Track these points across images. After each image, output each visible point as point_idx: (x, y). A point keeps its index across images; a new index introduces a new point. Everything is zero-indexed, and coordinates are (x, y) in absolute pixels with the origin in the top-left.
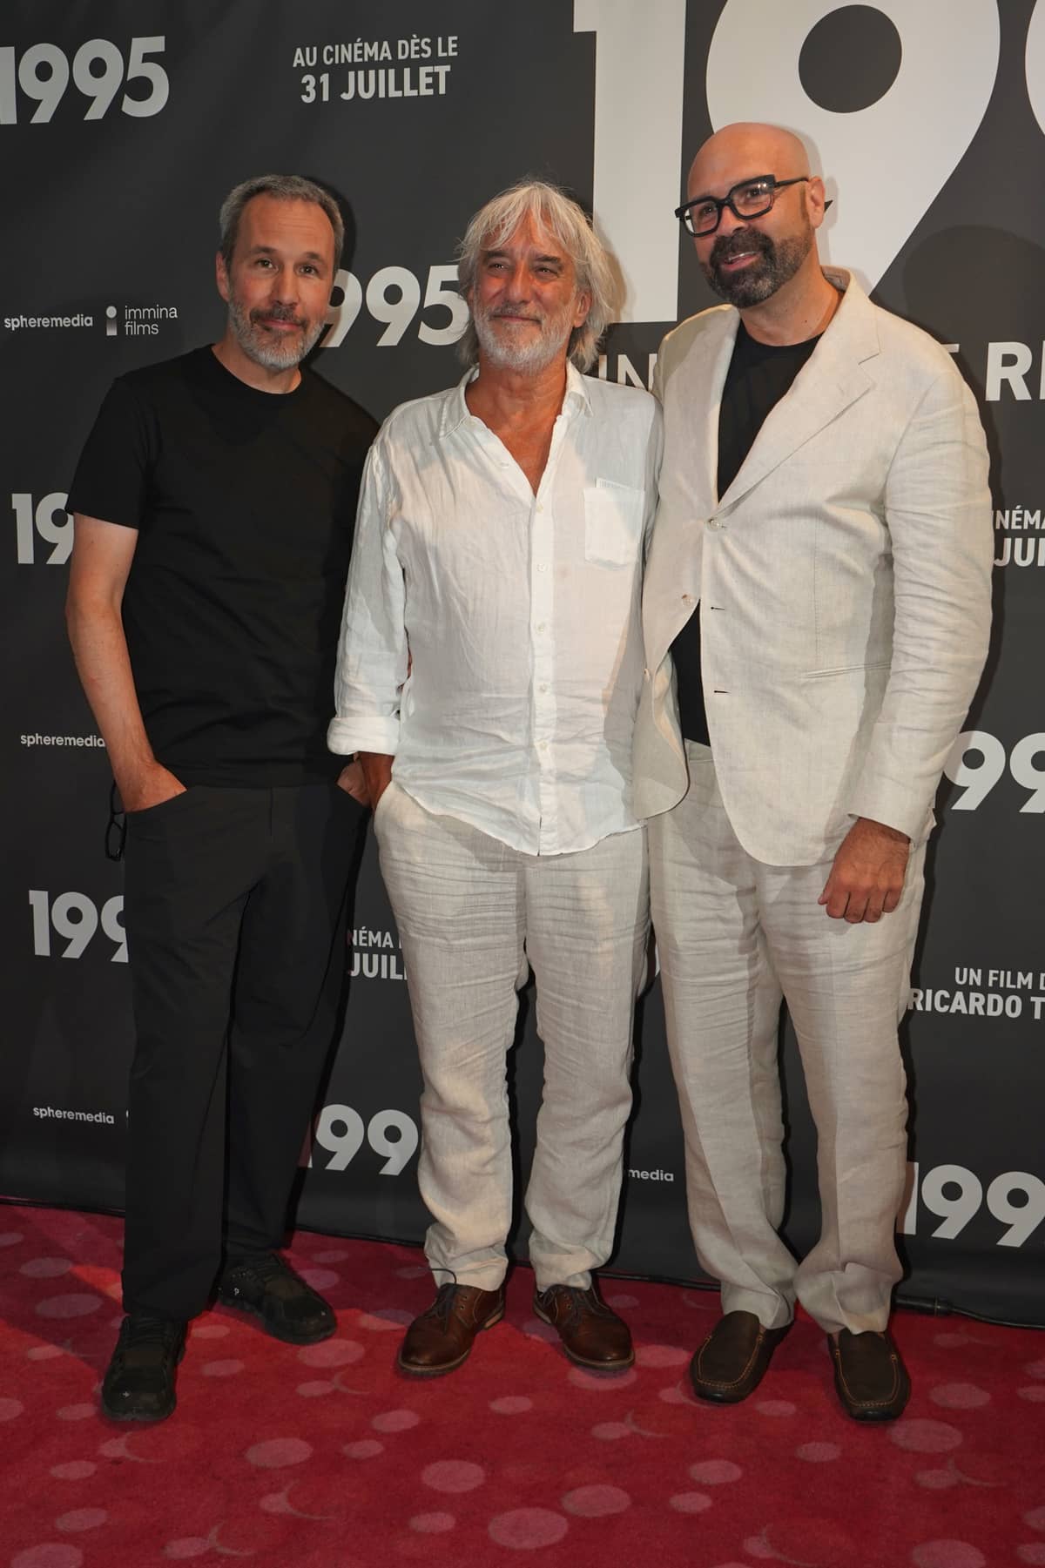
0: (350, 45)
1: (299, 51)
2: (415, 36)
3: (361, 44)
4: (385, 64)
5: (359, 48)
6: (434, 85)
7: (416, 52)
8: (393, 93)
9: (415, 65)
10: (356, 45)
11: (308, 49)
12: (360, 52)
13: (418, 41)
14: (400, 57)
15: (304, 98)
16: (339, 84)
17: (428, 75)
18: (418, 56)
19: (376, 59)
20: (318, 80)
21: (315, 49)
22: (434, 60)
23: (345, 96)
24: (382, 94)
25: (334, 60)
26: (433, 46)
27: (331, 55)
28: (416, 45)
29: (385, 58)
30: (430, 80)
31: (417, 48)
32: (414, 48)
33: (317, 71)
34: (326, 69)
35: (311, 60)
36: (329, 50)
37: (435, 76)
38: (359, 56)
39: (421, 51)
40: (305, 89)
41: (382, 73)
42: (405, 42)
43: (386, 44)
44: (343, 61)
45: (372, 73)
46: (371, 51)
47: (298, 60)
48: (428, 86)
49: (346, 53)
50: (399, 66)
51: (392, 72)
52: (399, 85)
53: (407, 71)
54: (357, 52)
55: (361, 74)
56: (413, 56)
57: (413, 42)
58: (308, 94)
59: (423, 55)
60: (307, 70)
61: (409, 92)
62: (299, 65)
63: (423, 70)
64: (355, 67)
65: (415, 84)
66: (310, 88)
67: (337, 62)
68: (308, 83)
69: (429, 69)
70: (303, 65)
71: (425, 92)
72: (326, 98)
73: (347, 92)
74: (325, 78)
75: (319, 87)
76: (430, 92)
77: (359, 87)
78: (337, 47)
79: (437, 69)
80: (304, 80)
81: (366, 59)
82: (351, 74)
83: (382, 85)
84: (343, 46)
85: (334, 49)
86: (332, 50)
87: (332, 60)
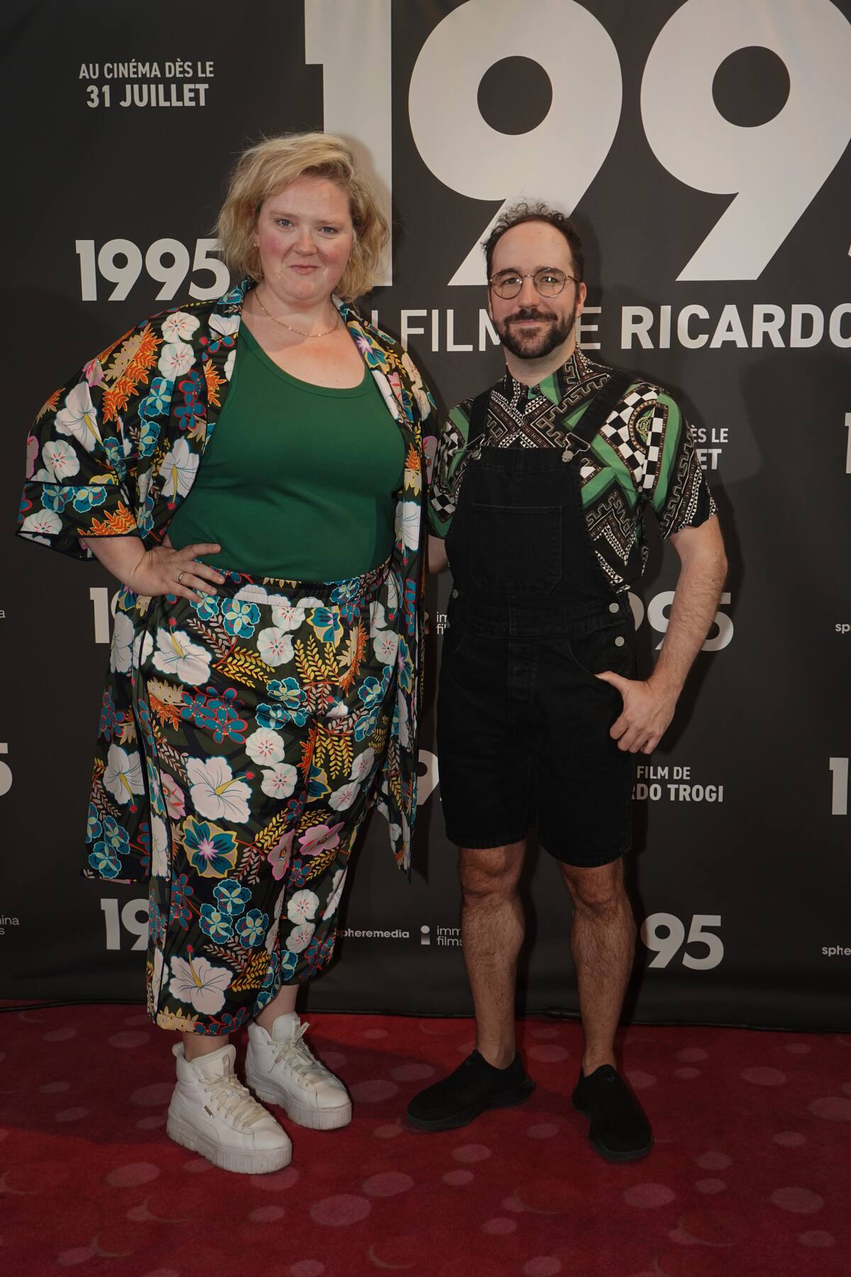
0: (126, 64)
1: (84, 66)
2: (179, 60)
3: (135, 64)
4: (156, 81)
5: (134, 67)
6: (196, 99)
7: (180, 72)
8: (163, 103)
9: (180, 83)
10: (131, 65)
11: (91, 66)
12: (135, 70)
13: (181, 63)
14: (168, 75)
15: (89, 103)
16: (118, 94)
17: (190, 90)
18: (182, 76)
19: (148, 76)
20: (100, 90)
21: (97, 65)
22: (195, 79)
23: (123, 104)
24: (154, 104)
25: (113, 75)
26: (194, 68)
27: (110, 71)
28: (180, 66)
29: (156, 76)
30: (192, 95)
31: (181, 69)
32: (178, 69)
33: (100, 82)
34: (107, 82)
35: (94, 74)
36: (108, 67)
37: (196, 91)
38: (134, 73)
39: (184, 72)
40: (90, 96)
41: (153, 87)
42: (172, 64)
43: (155, 65)
44: (121, 76)
45: (145, 87)
46: (144, 69)
47: (83, 73)
48: (191, 99)
49: (123, 70)
50: (167, 83)
51: (161, 87)
52: (168, 97)
53: (173, 87)
54: (132, 70)
55: (136, 87)
56: (178, 75)
57: (177, 64)
58: (92, 101)
59: (186, 75)
60: (91, 82)
61: (175, 103)
62: (84, 77)
63: (186, 87)
64: (132, 82)
65: (180, 97)
66: (94, 96)
67: (116, 76)
68: (92, 92)
69: (192, 86)
70: (88, 77)
71: (188, 103)
72: (107, 104)
73: (125, 101)
74: (106, 89)
75: (101, 96)
76: (193, 104)
77: (134, 97)
78: (115, 65)
79: (198, 86)
80: (89, 89)
81: (140, 76)
82: (128, 87)
83: (153, 97)
84: (120, 65)
85: (113, 66)
86: (111, 67)
87: (111, 75)
